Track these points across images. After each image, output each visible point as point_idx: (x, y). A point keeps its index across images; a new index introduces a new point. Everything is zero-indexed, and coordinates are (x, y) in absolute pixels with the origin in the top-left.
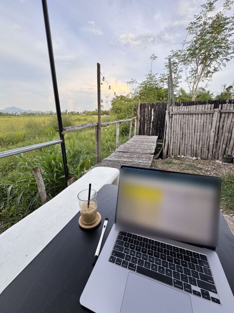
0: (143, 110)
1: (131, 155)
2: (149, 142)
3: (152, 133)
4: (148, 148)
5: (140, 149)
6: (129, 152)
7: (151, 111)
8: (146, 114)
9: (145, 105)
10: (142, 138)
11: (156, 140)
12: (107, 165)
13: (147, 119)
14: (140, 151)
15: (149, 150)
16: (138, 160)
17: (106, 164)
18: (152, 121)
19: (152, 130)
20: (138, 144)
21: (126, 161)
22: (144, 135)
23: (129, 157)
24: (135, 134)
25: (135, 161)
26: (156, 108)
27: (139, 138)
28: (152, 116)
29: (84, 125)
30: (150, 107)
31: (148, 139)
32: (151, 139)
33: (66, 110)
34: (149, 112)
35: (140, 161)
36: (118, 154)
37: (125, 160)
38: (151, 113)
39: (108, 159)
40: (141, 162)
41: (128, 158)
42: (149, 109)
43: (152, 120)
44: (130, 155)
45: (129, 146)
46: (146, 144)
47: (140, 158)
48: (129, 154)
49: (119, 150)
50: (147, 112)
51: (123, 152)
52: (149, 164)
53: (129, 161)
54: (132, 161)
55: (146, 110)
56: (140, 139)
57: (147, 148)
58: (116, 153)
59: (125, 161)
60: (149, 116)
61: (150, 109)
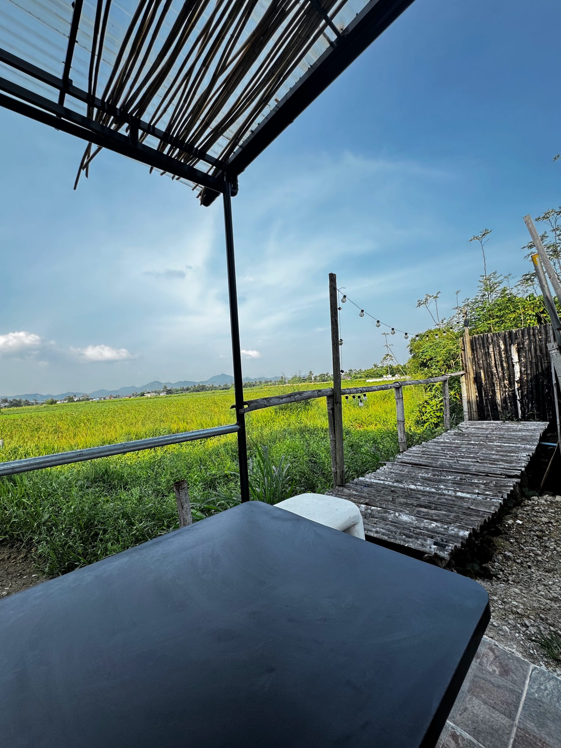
0: (481, 352)
1: (437, 473)
2: (510, 440)
3: (523, 413)
4: (502, 455)
5: (473, 458)
6: (434, 465)
7: (508, 351)
8: (493, 362)
9: (487, 340)
10: (488, 429)
11: (538, 435)
12: (355, 495)
13: (501, 374)
14: (470, 465)
15: (506, 461)
16: (455, 491)
17: (354, 493)
18: (517, 379)
19: (522, 403)
20: (470, 444)
21: (414, 490)
22: (496, 418)
23: (430, 480)
24: (467, 417)
25: (446, 492)
26: (523, 344)
27: (478, 428)
28: (513, 366)
29: (296, 395)
30: (501, 342)
31: (508, 430)
32: (520, 430)
33: (311, 372)
34: (503, 356)
35: (459, 494)
36: (401, 468)
37: (413, 487)
38: (509, 358)
39: (367, 480)
40: (462, 498)
41: (426, 481)
42: (500, 348)
43: (517, 376)
44: (434, 475)
45: (439, 448)
46: (499, 446)
47: (464, 485)
48: (433, 470)
49: (406, 459)
50: (497, 357)
51: (416, 464)
52: (490, 506)
53: (424, 492)
54: (433, 493)
55: (491, 350)
56: (480, 432)
57: (497, 457)
58: (395, 467)
59: (411, 489)
60: (505, 365)
61: (503, 347)
